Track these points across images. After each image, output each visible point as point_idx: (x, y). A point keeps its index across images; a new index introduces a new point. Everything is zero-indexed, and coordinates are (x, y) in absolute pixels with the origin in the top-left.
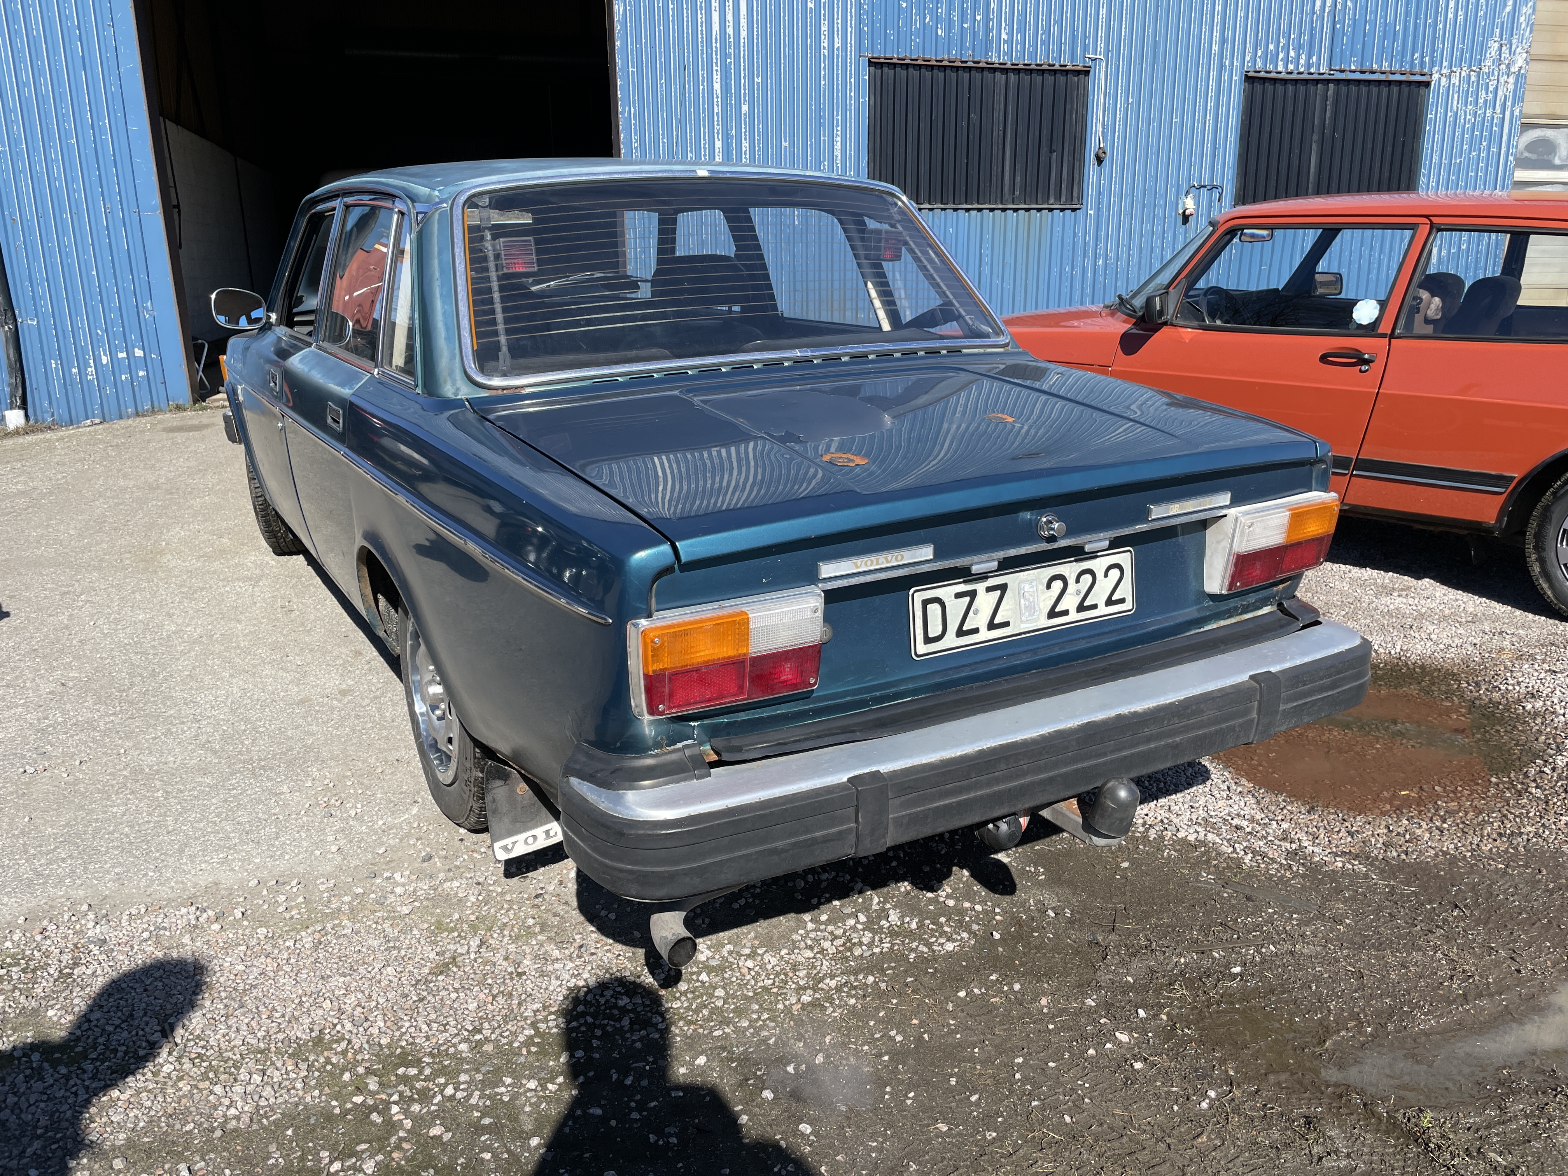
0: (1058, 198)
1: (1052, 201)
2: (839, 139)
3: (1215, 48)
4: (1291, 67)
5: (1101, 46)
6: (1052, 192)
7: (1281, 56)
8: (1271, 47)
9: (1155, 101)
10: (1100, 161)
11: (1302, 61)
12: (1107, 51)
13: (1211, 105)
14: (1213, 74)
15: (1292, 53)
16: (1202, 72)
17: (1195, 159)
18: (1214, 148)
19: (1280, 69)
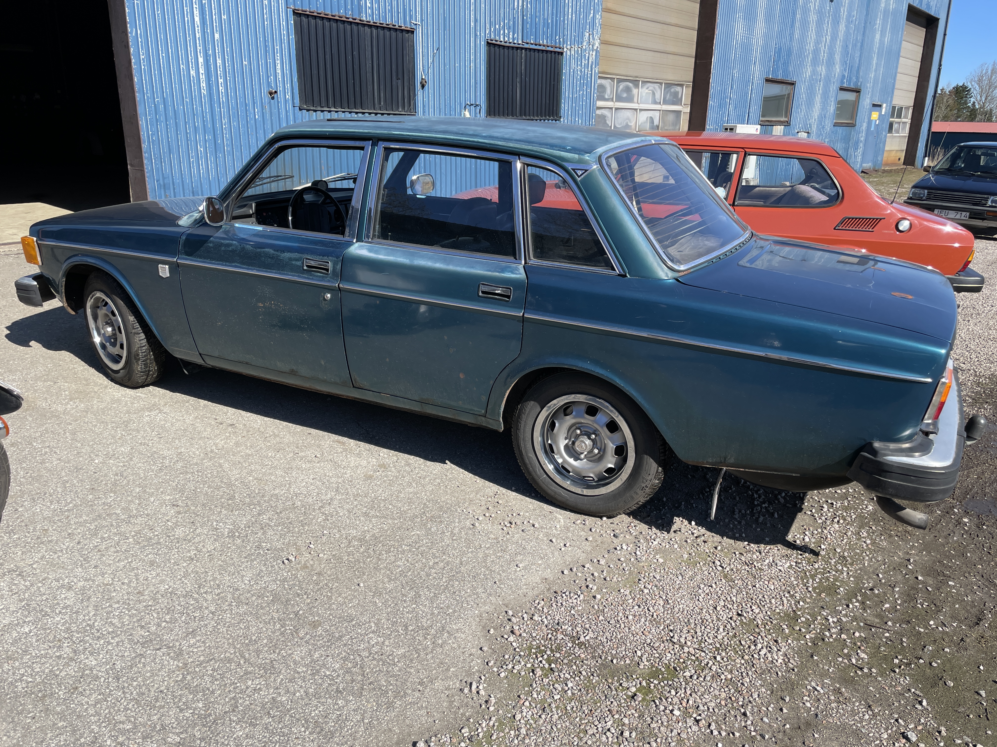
0: (403, 108)
1: (400, 110)
2: (279, 62)
3: (472, 24)
4: (506, 39)
5: (419, 17)
6: (400, 104)
7: (502, 32)
8: (497, 26)
9: (447, 52)
10: (423, 86)
11: (511, 36)
12: (422, 20)
13: (472, 57)
14: (472, 39)
15: (506, 31)
16: (467, 37)
17: (467, 88)
18: (476, 83)
19: (502, 40)
